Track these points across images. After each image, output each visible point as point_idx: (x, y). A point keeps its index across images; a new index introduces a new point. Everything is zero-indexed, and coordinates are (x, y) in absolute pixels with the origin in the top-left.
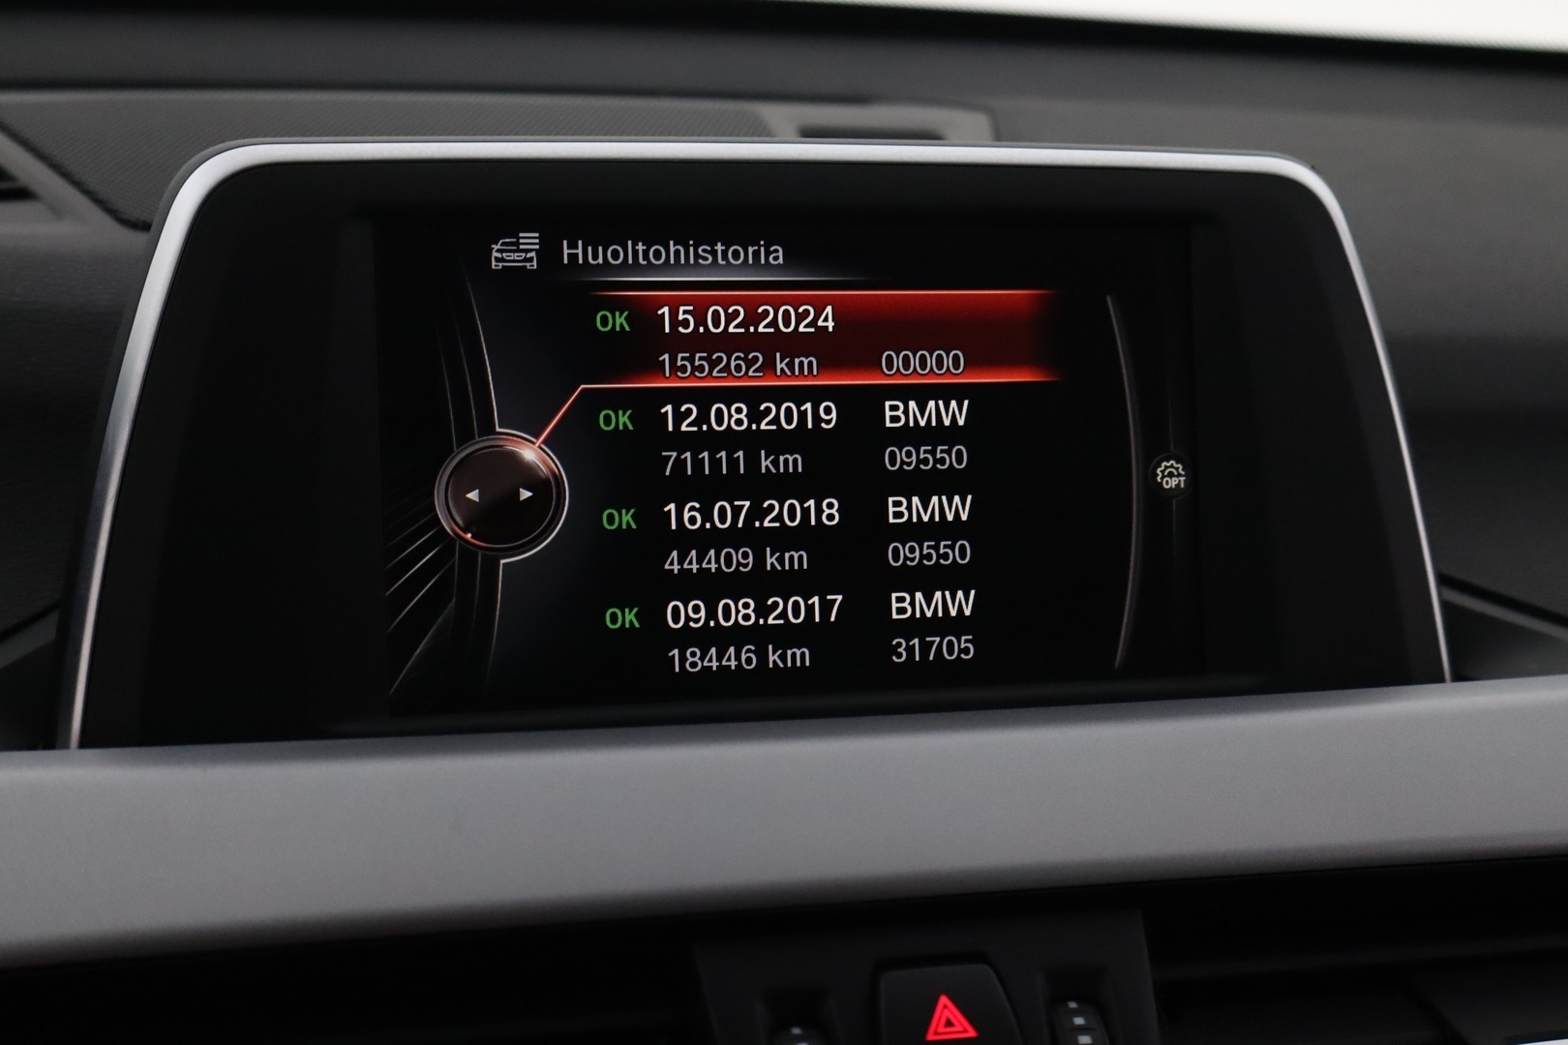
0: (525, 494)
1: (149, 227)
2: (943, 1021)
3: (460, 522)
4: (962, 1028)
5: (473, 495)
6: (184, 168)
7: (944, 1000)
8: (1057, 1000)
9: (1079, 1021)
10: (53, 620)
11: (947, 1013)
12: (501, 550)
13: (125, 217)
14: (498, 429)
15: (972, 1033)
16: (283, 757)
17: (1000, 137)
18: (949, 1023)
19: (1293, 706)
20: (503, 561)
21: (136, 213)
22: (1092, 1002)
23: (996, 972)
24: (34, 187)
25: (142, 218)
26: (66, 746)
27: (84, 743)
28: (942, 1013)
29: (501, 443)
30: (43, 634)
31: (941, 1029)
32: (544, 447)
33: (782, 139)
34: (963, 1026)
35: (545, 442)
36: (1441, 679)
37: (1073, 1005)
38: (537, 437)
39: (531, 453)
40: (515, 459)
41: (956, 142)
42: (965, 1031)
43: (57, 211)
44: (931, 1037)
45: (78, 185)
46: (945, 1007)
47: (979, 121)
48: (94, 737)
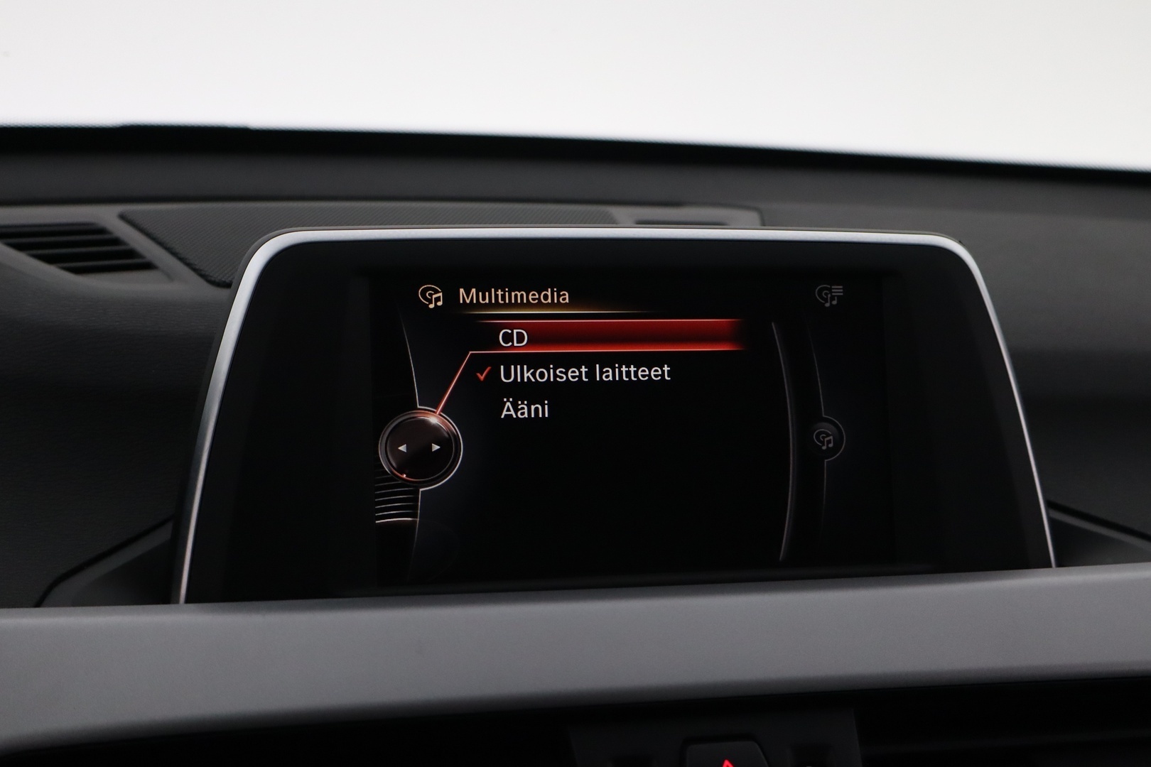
0: (436, 447)
1: (230, 285)
3: (394, 464)
5: (403, 448)
6: (256, 244)
10: (169, 526)
12: (420, 482)
13: (213, 279)
14: (419, 407)
16: (311, 608)
17: (765, 224)
20: (421, 490)
21: (218, 276)
23: (760, 746)
24: (157, 262)
25: (223, 279)
26: (177, 602)
27: (188, 601)
29: (416, 415)
30: (162, 536)
32: (442, 414)
35: (442, 411)
36: (1050, 566)
38: (436, 408)
39: (434, 420)
40: (425, 424)
43: (170, 277)
45: (181, 259)
47: (753, 216)
48: (194, 597)
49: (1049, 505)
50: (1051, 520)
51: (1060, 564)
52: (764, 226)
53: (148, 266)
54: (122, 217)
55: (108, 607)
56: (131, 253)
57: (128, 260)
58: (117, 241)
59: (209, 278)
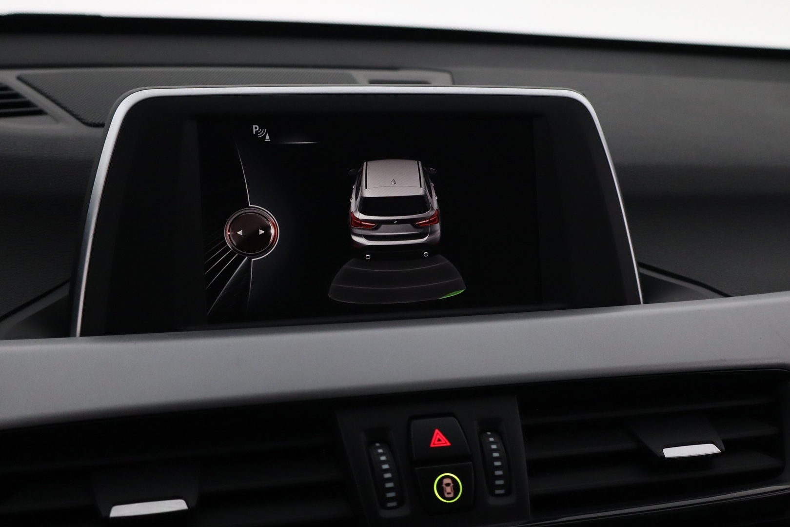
0: (261, 232)
1: (104, 125)
2: (437, 439)
3: (235, 244)
4: (445, 442)
5: (240, 233)
6: (119, 99)
7: (437, 431)
8: (482, 432)
9: (491, 439)
10: (68, 285)
11: (438, 436)
12: (253, 255)
13: (86, 121)
14: (250, 205)
15: (448, 444)
17: (454, 83)
18: (439, 440)
19: (578, 314)
20: (253, 260)
21: (90, 120)
22: (497, 433)
23: (458, 420)
24: (46, 109)
25: (93, 122)
26: (75, 335)
27: (82, 335)
28: (436, 436)
30: (63, 292)
31: (436, 443)
33: (361, 85)
34: (444, 440)
36: (639, 303)
37: (489, 433)
41: (436, 85)
42: (446, 443)
43: (57, 120)
44: (432, 446)
46: (438, 434)
47: (447, 77)
48: (86, 332)
49: (639, 265)
50: (640, 274)
51: (646, 302)
52: (454, 84)
53: (40, 112)
54: (19, 78)
55: (30, 340)
56: (28, 104)
57: (26, 109)
58: (17, 95)
59: (84, 121)
